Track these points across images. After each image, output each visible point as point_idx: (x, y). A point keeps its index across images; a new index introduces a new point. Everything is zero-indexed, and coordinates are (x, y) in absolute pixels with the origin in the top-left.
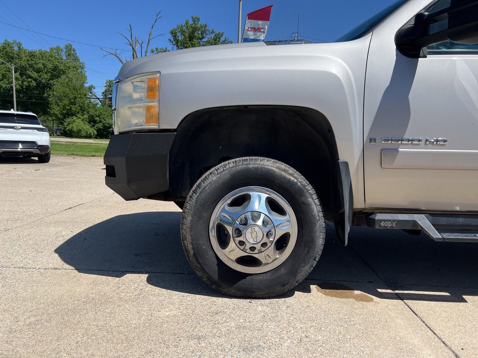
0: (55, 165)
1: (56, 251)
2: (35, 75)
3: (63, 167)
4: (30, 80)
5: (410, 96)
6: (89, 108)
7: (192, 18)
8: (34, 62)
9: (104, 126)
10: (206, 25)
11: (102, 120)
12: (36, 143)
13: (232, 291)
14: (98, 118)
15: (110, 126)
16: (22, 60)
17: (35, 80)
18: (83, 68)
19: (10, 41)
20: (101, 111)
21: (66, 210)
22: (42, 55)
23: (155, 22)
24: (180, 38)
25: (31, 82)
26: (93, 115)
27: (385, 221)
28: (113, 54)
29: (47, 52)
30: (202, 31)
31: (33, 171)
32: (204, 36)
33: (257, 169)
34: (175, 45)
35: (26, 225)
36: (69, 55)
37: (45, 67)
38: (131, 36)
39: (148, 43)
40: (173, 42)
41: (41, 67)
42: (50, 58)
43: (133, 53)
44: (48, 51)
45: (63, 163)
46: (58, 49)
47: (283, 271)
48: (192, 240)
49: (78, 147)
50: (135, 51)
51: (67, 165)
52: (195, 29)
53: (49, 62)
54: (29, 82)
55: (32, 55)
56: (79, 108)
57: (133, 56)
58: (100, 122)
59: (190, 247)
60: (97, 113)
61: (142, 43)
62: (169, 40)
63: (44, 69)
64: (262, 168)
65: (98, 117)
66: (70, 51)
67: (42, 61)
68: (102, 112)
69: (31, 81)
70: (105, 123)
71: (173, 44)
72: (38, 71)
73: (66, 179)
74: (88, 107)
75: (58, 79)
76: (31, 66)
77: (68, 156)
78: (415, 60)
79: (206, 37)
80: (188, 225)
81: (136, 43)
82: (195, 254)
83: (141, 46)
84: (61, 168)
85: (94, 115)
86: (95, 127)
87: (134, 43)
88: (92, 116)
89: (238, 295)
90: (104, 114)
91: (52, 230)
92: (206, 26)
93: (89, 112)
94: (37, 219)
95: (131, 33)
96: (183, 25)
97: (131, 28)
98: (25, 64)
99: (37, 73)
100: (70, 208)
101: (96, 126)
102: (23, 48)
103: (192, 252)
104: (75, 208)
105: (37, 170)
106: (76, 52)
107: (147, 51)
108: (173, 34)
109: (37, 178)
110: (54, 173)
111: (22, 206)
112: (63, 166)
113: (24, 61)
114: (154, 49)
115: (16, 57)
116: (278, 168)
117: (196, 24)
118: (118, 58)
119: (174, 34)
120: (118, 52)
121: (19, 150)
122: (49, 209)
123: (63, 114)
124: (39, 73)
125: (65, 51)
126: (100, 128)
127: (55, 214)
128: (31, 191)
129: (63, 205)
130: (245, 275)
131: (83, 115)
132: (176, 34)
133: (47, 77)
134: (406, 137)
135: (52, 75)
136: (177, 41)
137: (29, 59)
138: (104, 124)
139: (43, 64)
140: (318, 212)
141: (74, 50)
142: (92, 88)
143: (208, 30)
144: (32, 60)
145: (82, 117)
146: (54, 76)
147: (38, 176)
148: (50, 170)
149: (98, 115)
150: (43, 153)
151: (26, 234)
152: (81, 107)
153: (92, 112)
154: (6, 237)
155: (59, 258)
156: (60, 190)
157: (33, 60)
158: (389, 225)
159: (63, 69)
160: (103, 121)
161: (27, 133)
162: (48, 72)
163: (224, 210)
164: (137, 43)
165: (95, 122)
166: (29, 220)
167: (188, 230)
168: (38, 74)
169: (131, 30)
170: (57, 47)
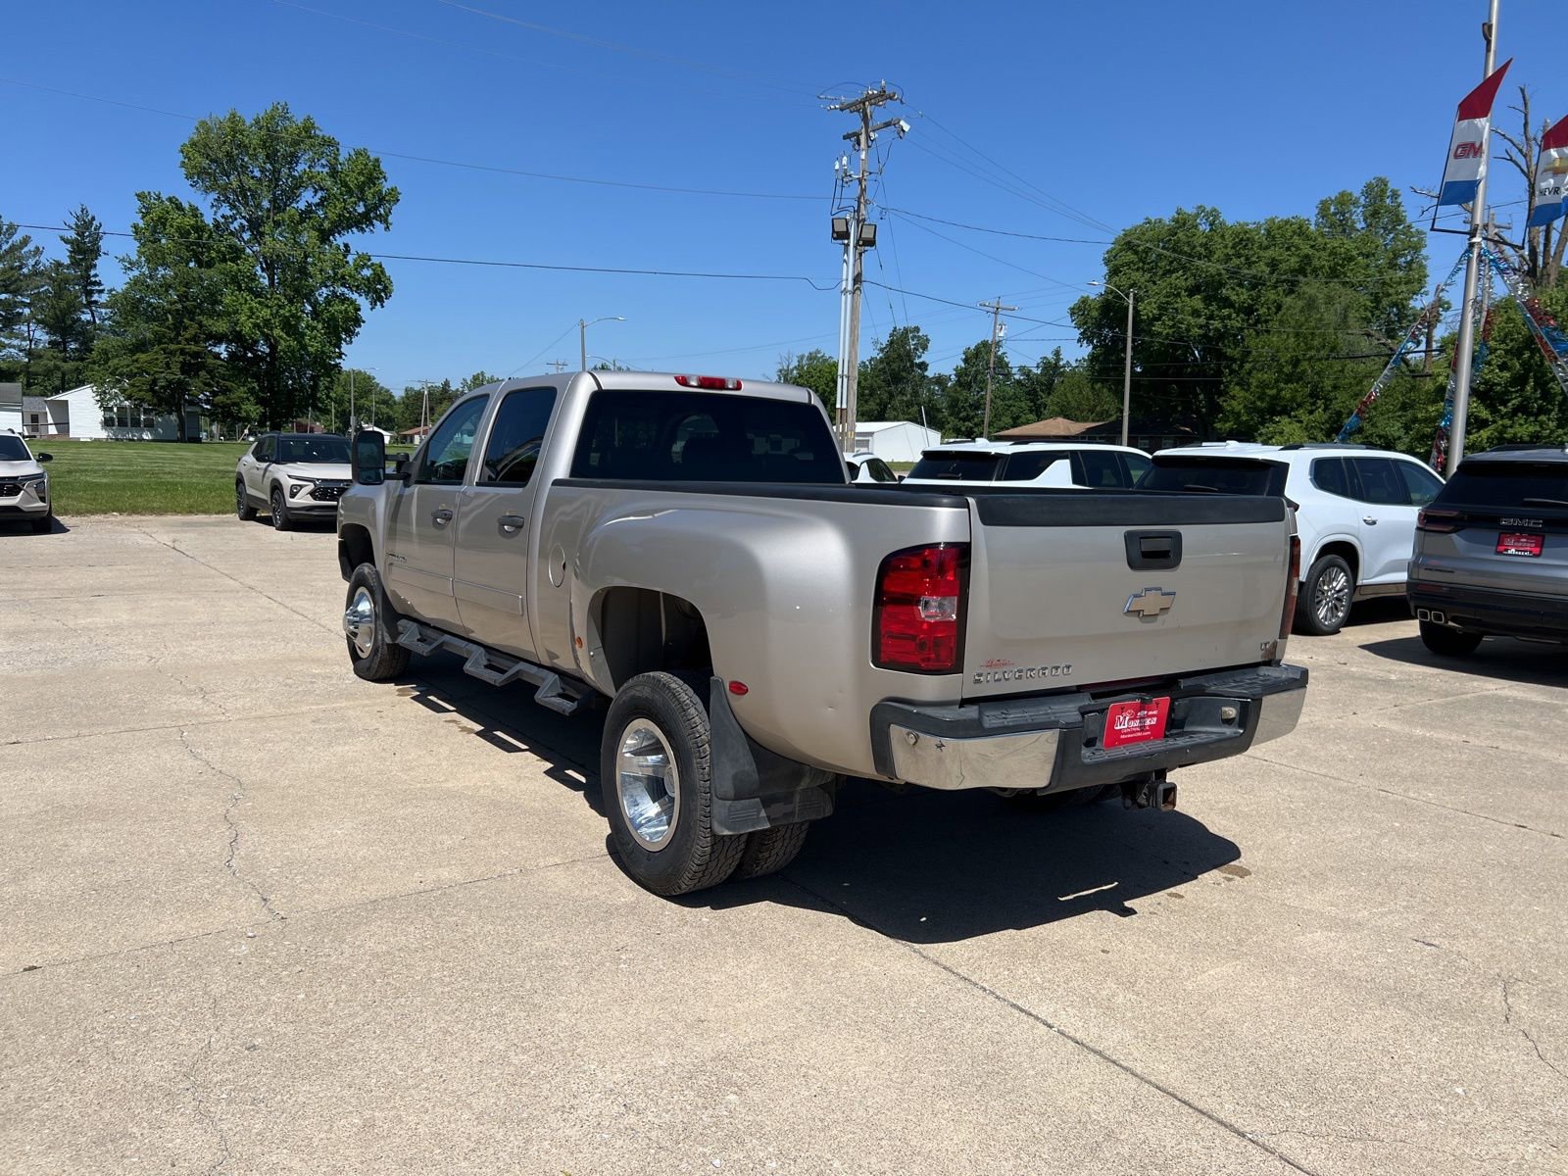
2: (1243, 296)
4: (1227, 311)
8: (1243, 259)
11: (1365, 425)
16: (1212, 260)
18: (1416, 248)
19: (1190, 210)
22: (1273, 234)
25: (1229, 317)
26: (1340, 411)
36: (1375, 214)
38: (1526, 125)
41: (1263, 271)
42: (1299, 237)
46: (1343, 200)
63: (1269, 275)
66: (1381, 200)
72: (1252, 285)
76: (1235, 272)
95: (1526, 115)
98: (1219, 270)
99: (1249, 289)
102: (1221, 224)
106: (1399, 199)
113: (1219, 260)
115: (1201, 254)
123: (1256, 410)
124: (1255, 289)
125: (1364, 203)
131: (1311, 412)
137: (1232, 252)
141: (1394, 195)
144: (1239, 256)
145: (1305, 418)
157: (1242, 256)
168: (1252, 292)
169: (1526, 104)
170: (1342, 194)
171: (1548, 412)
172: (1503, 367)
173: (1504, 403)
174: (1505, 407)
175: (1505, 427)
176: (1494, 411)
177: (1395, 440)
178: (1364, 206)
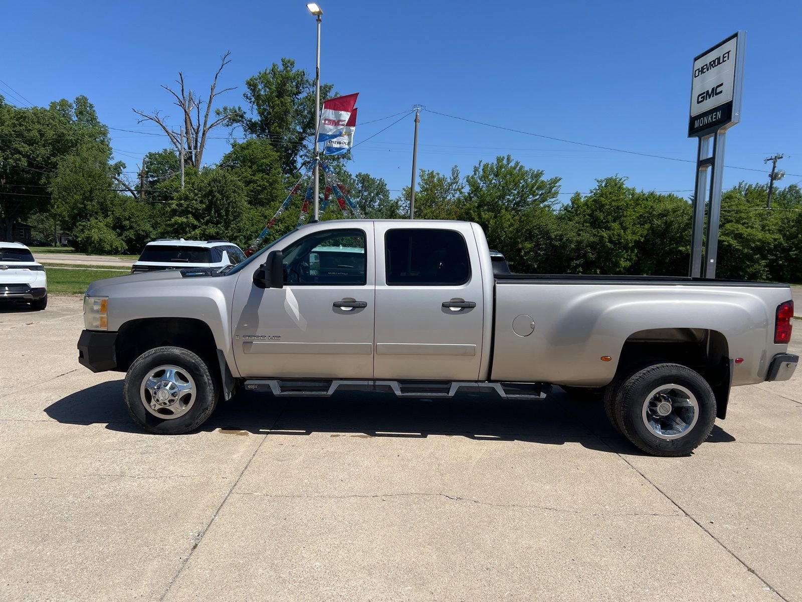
0: (52, 314)
1: (45, 410)
2: (26, 148)
3: (64, 317)
4: (17, 156)
5: (259, 311)
6: (114, 205)
7: (282, 61)
8: (24, 127)
9: (138, 235)
10: (303, 72)
11: (134, 225)
12: (28, 286)
13: (155, 430)
14: (128, 222)
15: (147, 234)
16: (4, 125)
17: (27, 156)
20: (133, 211)
21: (58, 376)
22: (38, 116)
23: (220, 69)
24: (262, 93)
27: (250, 385)
28: (152, 119)
29: (46, 110)
30: (298, 81)
31: (25, 325)
32: (301, 90)
33: (169, 354)
34: (254, 103)
35: (21, 391)
37: (42, 135)
38: (183, 90)
39: (210, 102)
40: (251, 99)
41: (36, 136)
42: (51, 120)
43: (186, 118)
44: (48, 108)
45: (64, 310)
46: (64, 104)
47: (187, 417)
48: (129, 398)
49: (91, 276)
50: (188, 115)
51: (69, 313)
52: (286, 79)
53: (48, 128)
54: (16, 160)
55: (22, 116)
56: (97, 206)
57: (186, 122)
58: (131, 228)
59: (128, 403)
60: (127, 214)
61: (200, 103)
62: (244, 95)
63: (41, 140)
64: (172, 354)
65: (127, 220)
66: (84, 108)
67: (38, 126)
68: (135, 212)
69: (20, 158)
70: (139, 230)
71: (251, 102)
72: (31, 142)
73: (64, 337)
74: (112, 204)
75: (65, 156)
76: (19, 135)
77: (73, 294)
78: (263, 289)
79: (303, 92)
80: (126, 389)
81: (189, 101)
82: (131, 407)
83: (198, 108)
84: (60, 318)
85: (121, 217)
86: (123, 237)
87: (187, 102)
88: (119, 219)
89: (159, 433)
90: (137, 215)
91: (44, 395)
92: (304, 75)
93: (114, 212)
94: (30, 386)
95: (183, 86)
96: (268, 72)
97: (181, 78)
98: (9, 131)
99: (29, 145)
100: (62, 375)
101: (124, 235)
102: (6, 105)
103: (129, 406)
104: (67, 375)
105: (30, 324)
106: (94, 109)
107: (208, 115)
108: (250, 86)
109: (29, 337)
110: (50, 328)
111: (15, 373)
112: (64, 315)
113: (8, 126)
114: (221, 110)
116: (182, 353)
117: (287, 72)
118: (161, 125)
119: (252, 85)
120: (160, 117)
121: (6, 295)
122: (42, 376)
123: (73, 215)
124: (33, 145)
125: (75, 107)
126: (130, 237)
127: (47, 381)
128: (23, 356)
129: (55, 372)
130: (164, 420)
132: (255, 86)
133: (45, 151)
134: (257, 335)
135: (54, 148)
136: (258, 97)
137: (17, 122)
138: (136, 231)
139: (39, 131)
140: (208, 380)
141: (91, 106)
142: (122, 167)
143: (307, 81)
144: (21, 125)
145: (103, 220)
146: (57, 150)
147: (30, 333)
148: (45, 323)
149: (127, 217)
150: (38, 298)
151: (21, 398)
152: (101, 204)
153: (118, 212)
154: (5, 401)
155: (47, 415)
156: (55, 354)
157: (23, 125)
158: (253, 387)
159: (72, 139)
160: (135, 227)
161: (16, 273)
162: (47, 143)
163: (149, 380)
164: (192, 102)
165: (123, 228)
166: (23, 387)
167: (126, 393)
168: (31, 147)
169: (182, 81)
170: (63, 100)
171: (220, 223)
172: (201, 202)
173: (203, 218)
174: (204, 220)
175: (205, 229)
176: (200, 221)
177: (149, 232)
178: (75, 109)
